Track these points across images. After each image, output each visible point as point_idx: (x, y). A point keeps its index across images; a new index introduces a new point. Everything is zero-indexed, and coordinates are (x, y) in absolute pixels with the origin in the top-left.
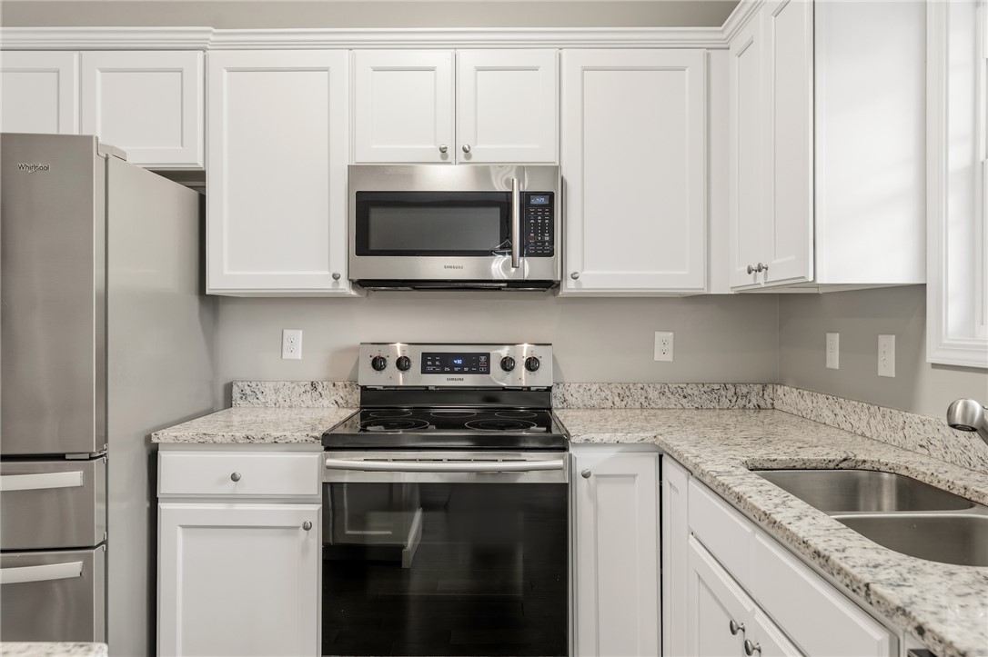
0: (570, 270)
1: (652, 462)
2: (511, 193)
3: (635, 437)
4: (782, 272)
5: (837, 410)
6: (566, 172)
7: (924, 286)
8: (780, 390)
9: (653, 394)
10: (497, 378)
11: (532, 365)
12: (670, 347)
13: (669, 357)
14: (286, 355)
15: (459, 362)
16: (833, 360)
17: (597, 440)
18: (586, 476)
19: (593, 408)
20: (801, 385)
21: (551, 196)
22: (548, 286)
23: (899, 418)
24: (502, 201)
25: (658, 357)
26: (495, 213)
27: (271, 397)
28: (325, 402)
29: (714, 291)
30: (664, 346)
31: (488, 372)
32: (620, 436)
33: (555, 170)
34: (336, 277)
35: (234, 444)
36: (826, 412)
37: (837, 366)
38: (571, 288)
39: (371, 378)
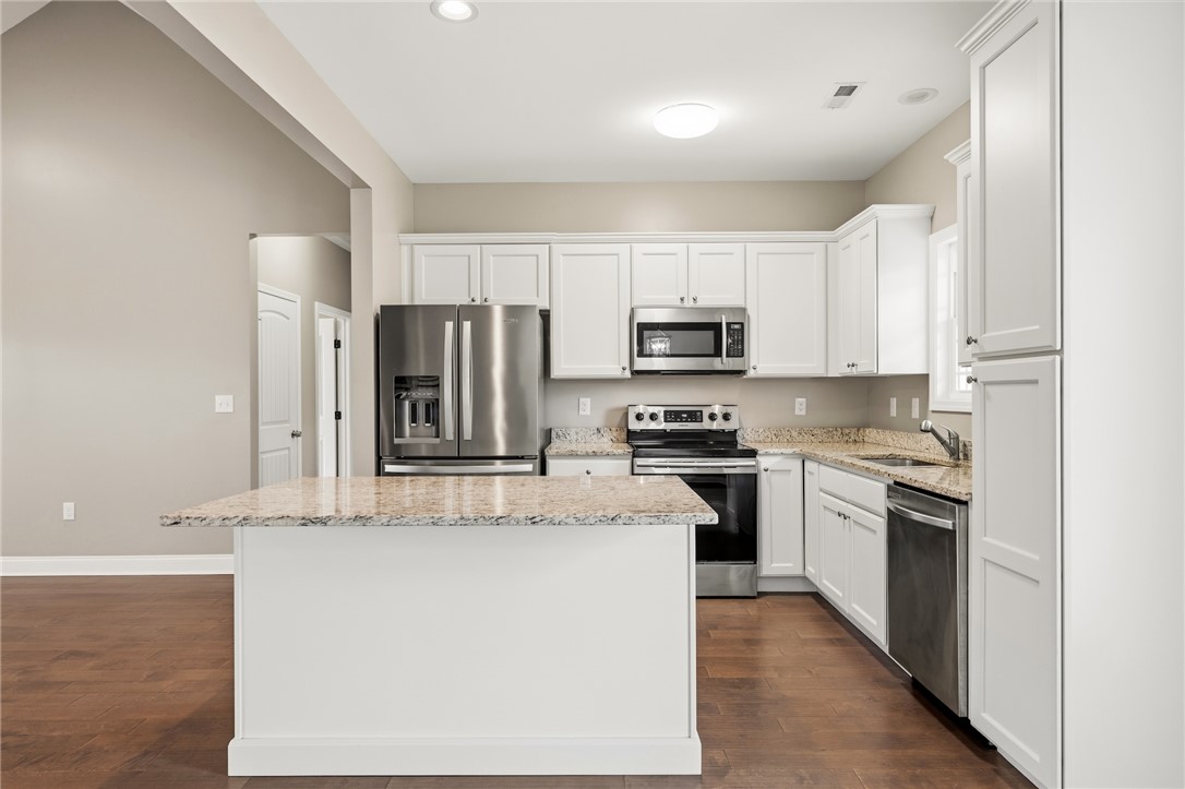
0: (752, 365)
1: (799, 463)
2: (721, 324)
3: (790, 451)
4: (864, 368)
6: (749, 312)
7: (928, 375)
8: (867, 431)
9: (794, 434)
10: (706, 425)
11: (726, 417)
12: (804, 406)
13: (803, 413)
14: (581, 413)
15: (685, 416)
16: (893, 413)
17: (772, 452)
18: (766, 470)
19: (760, 442)
20: (878, 427)
21: (742, 324)
22: (740, 373)
23: (918, 437)
24: (716, 327)
25: (797, 412)
26: (710, 334)
27: (574, 437)
28: (605, 440)
29: (829, 376)
30: (800, 405)
31: (701, 421)
32: (783, 451)
33: (743, 310)
34: (624, 369)
35: (587, 455)
36: (890, 440)
37: (895, 415)
38: (751, 373)
39: (635, 425)
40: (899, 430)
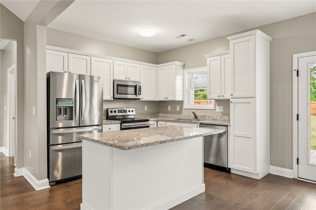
1: (156, 122)
2: (136, 86)
3: (155, 119)
4: (171, 99)
5: (171, 115)
7: (183, 101)
8: (160, 114)
9: (145, 115)
11: (132, 111)
13: (146, 110)
15: (123, 111)
16: (169, 109)
17: (152, 120)
18: (150, 125)
20: (163, 113)
21: (141, 86)
23: (180, 115)
25: (145, 110)
30: (146, 108)
31: (127, 113)
33: (141, 83)
34: (112, 97)
35: (109, 123)
36: (169, 116)
37: (170, 110)
38: (142, 100)
39: (110, 114)
40: (173, 113)
